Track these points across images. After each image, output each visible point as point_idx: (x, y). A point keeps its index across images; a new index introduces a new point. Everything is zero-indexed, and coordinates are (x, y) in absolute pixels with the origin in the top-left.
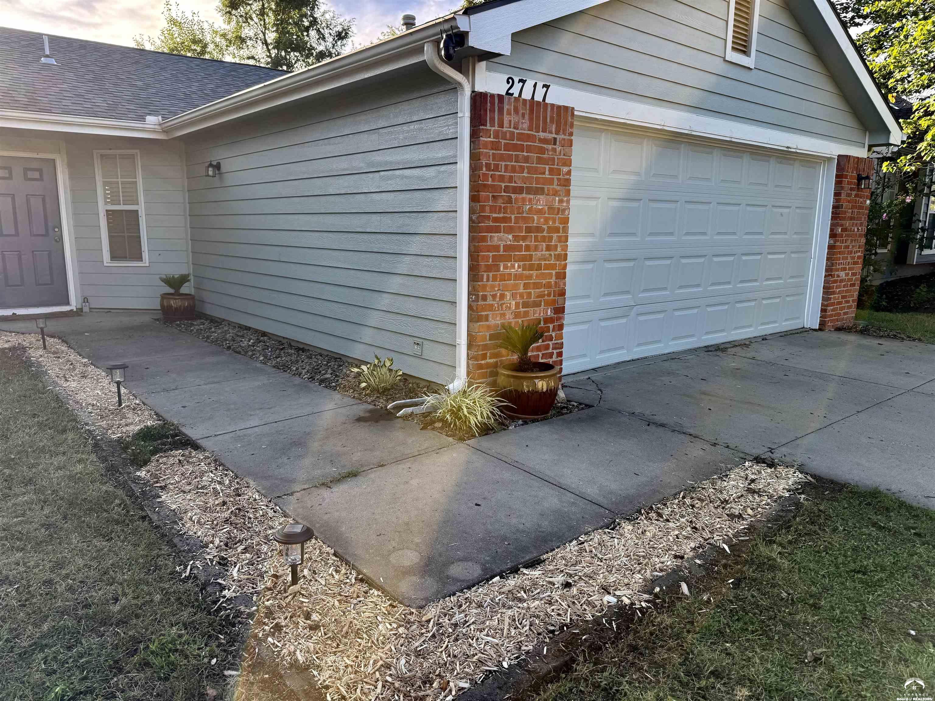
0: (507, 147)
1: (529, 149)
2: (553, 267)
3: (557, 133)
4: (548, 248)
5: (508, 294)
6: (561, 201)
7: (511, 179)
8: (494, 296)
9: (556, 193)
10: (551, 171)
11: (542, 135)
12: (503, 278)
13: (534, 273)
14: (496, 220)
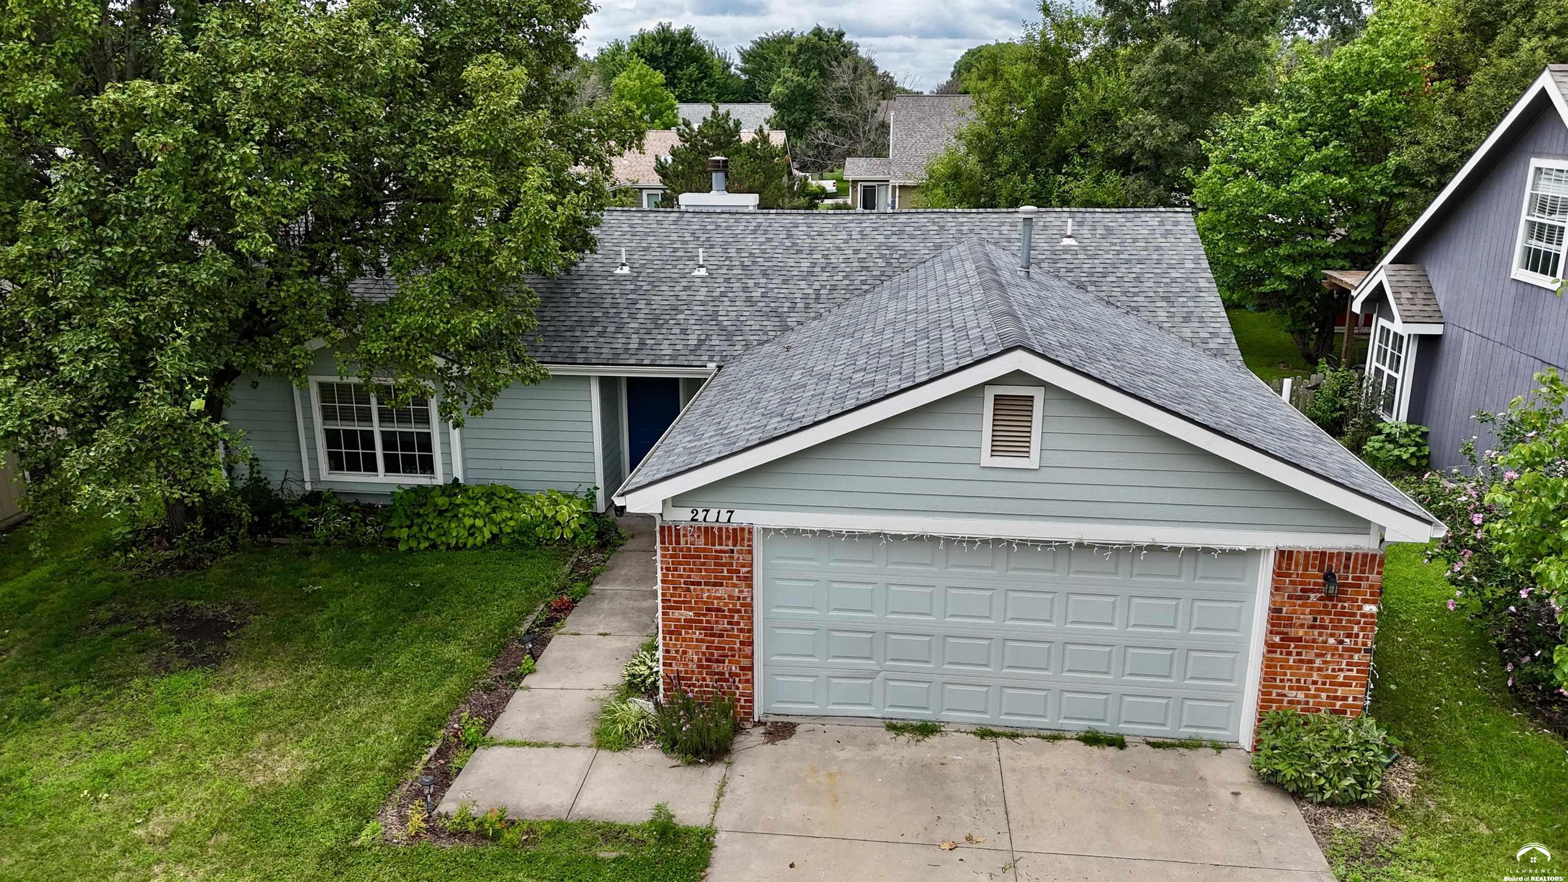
0: (684, 557)
1: (706, 557)
2: (738, 637)
3: (735, 545)
4: (729, 623)
5: (690, 651)
6: (741, 592)
7: (689, 577)
8: (677, 652)
9: (735, 586)
10: (729, 571)
11: (718, 547)
12: (684, 640)
13: (716, 640)
14: (675, 602)
